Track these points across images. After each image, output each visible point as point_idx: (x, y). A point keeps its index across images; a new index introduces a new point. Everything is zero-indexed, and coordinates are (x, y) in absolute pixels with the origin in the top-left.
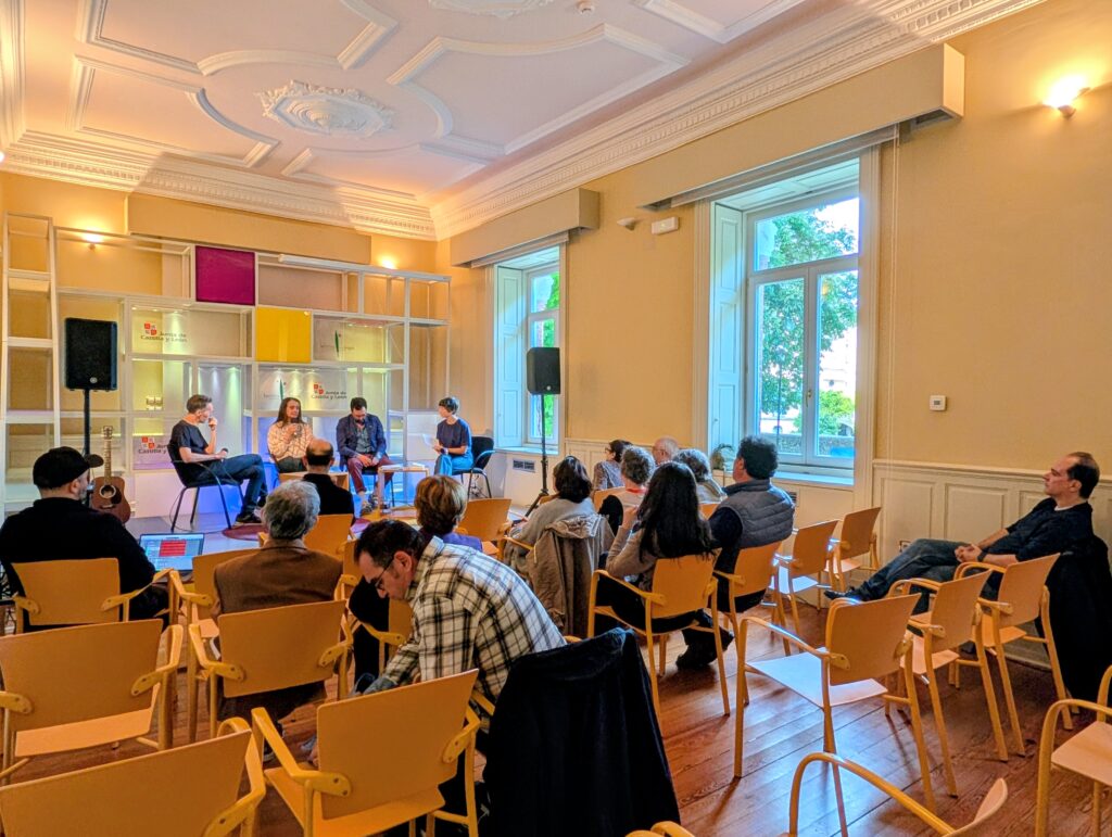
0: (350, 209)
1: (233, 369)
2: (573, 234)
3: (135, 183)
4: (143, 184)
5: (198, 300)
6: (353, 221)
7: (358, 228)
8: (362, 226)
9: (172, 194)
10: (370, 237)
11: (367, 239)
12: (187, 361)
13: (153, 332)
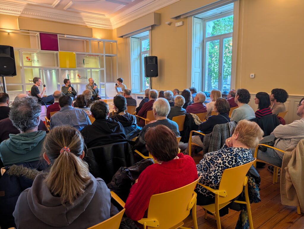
0: (85, 20)
1: (53, 71)
2: (153, 27)
3: (20, 13)
4: (22, 13)
5: (41, 50)
6: (87, 24)
7: (88, 26)
8: (89, 25)
9: (31, 16)
10: (92, 29)
11: (91, 29)
12: (40, 68)
13: (29, 59)
